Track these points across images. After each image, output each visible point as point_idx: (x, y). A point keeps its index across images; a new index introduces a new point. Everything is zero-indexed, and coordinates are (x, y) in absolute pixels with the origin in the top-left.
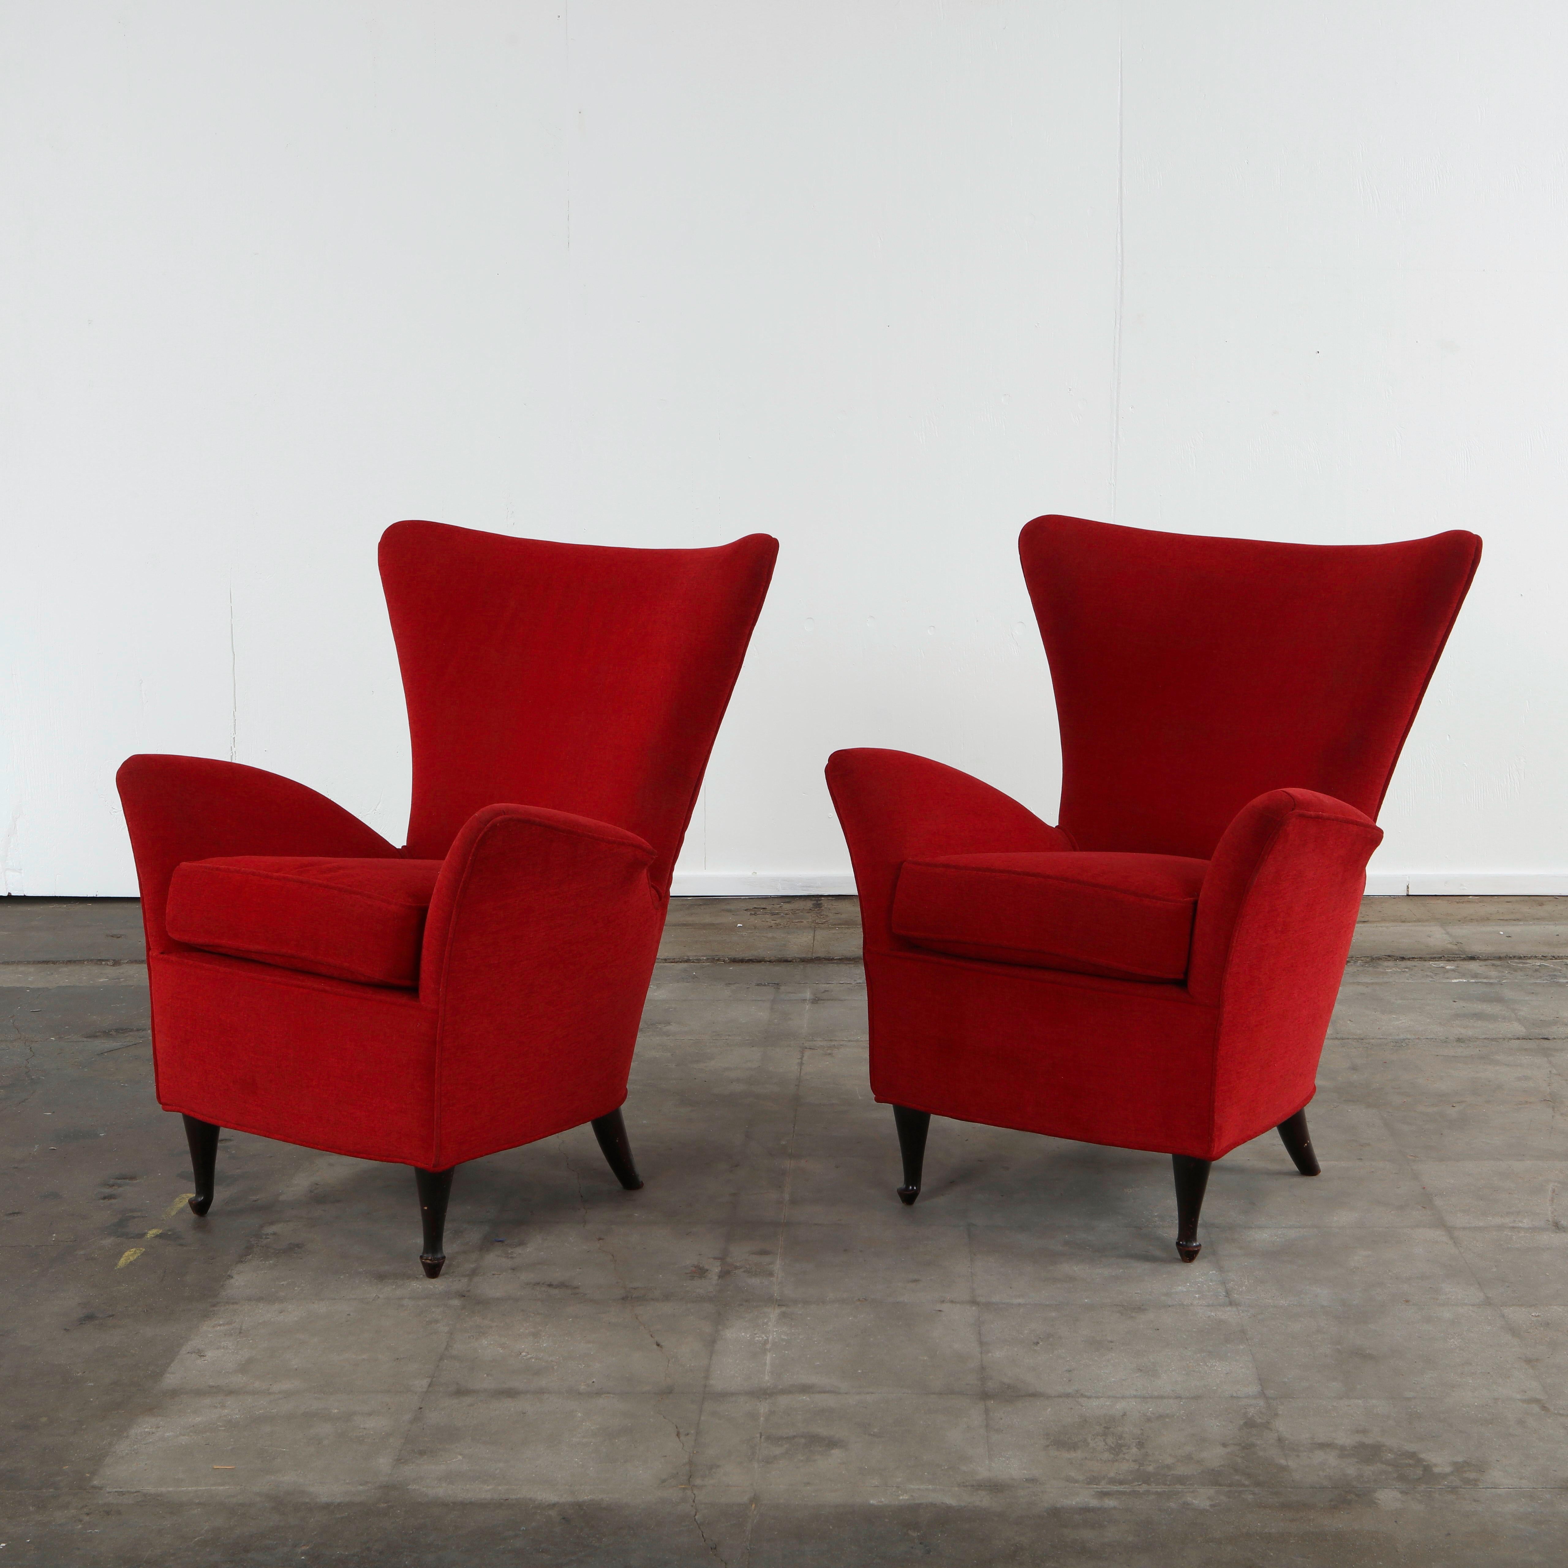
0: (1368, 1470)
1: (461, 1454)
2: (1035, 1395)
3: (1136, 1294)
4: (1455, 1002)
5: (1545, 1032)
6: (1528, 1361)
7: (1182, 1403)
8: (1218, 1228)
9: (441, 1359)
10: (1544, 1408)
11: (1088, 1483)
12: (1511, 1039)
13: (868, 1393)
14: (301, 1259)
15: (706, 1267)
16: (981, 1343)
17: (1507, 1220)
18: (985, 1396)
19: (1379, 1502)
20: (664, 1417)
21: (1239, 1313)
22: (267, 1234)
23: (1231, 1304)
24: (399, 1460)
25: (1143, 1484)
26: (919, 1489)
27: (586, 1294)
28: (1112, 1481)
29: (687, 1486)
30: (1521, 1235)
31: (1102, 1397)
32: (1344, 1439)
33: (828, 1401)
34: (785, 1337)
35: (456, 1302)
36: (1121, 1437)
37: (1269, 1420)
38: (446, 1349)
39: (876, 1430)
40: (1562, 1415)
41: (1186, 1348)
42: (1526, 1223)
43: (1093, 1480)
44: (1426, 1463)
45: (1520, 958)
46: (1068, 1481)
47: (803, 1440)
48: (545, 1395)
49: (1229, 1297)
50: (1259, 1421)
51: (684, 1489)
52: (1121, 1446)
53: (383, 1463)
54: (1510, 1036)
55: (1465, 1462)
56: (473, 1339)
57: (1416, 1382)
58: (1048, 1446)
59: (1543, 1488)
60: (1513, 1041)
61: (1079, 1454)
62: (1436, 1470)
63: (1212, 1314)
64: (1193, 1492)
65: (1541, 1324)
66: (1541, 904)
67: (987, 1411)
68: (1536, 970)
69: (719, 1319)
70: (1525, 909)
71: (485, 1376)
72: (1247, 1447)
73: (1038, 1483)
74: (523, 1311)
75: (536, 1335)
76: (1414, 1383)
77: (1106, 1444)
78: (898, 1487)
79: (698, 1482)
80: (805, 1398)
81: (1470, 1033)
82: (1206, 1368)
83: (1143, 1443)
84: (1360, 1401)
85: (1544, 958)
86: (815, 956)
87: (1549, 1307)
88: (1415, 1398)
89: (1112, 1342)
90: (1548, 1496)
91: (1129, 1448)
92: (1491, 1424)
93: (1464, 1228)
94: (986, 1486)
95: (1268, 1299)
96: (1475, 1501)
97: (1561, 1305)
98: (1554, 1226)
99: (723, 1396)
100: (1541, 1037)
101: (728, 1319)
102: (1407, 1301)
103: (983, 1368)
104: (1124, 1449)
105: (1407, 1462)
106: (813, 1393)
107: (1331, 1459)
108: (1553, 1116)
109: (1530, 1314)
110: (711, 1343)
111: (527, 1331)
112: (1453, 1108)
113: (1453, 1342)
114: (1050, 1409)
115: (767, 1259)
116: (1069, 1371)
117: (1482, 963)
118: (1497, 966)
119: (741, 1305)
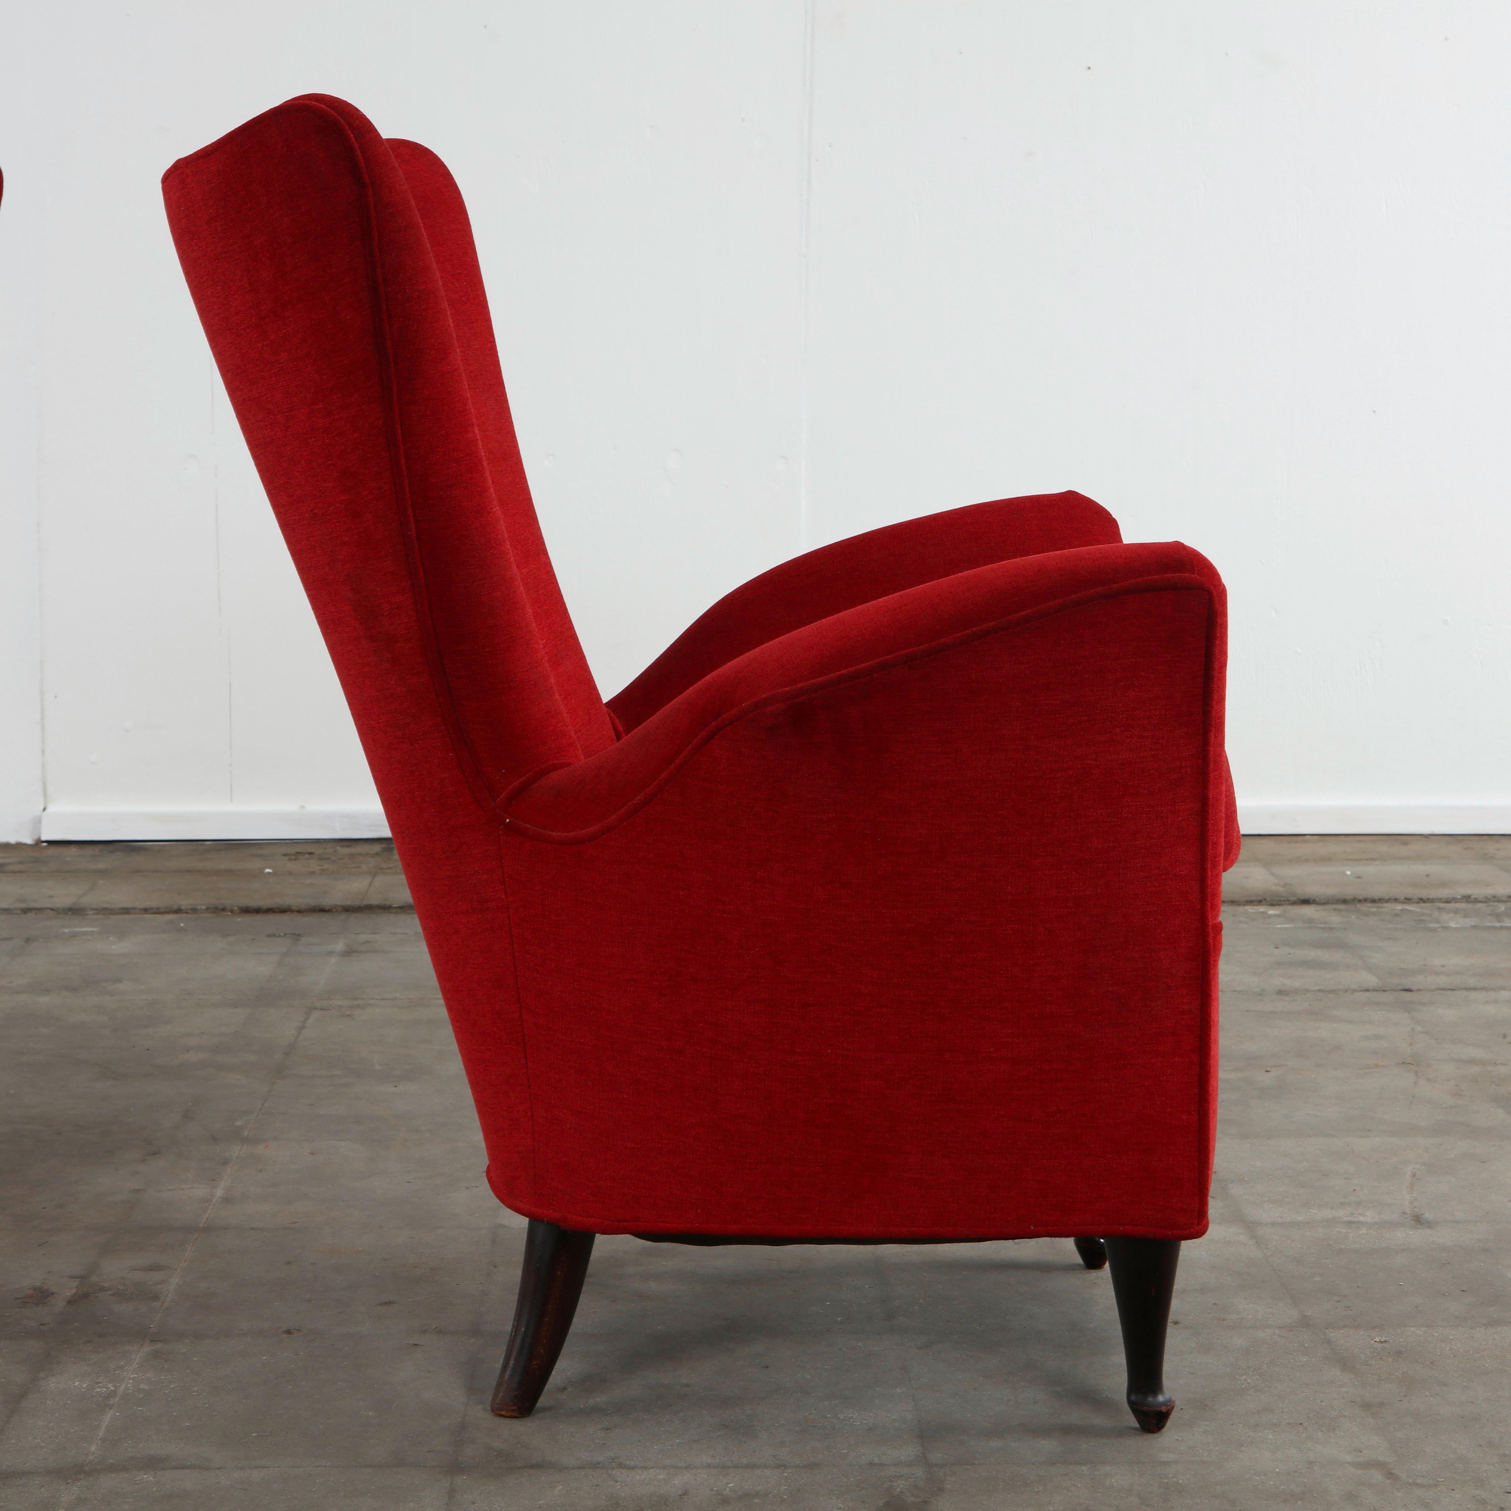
2: (542, 1467)
4: (1277, 948)
5: (1407, 982)
6: (1367, 1406)
7: (786, 1474)
10: (1391, 1475)
12: (1355, 991)
13: (256, 1467)
15: (54, 1289)
16: (470, 1390)
17: (1342, 1213)
18: (455, 1467)
21: (902, 1343)
23: (891, 1329)
30: (1361, 1232)
31: (653, 1468)
33: (187, 1481)
34: (145, 1387)
37: (929, 1498)
40: (1419, 1486)
41: (808, 1394)
42: (1370, 1216)
45: (1373, 901)
49: (890, 1320)
50: (911, 1500)
54: (1354, 987)
60: (1359, 994)
63: (860, 1344)
65: (1389, 1353)
66: (1405, 844)
67: (452, 1493)
68: (1396, 915)
69: (45, 1362)
70: (1384, 848)
76: (1177, 1440)
80: (148, 1477)
81: (1297, 984)
84: (1084, 1468)
85: (1408, 900)
86: (365, 903)
87: (1403, 1329)
88: (1176, 1462)
92: (1301, 1499)
93: (1273, 1224)
97: (1422, 1326)
98: (1413, 1220)
100: (1400, 988)
101: (60, 1363)
106: (163, 1469)
108: (1415, 1083)
109: (1373, 1339)
110: (18, 1398)
112: (1267, 1073)
113: (1246, 1380)
114: (560, 1487)
115: (157, 1276)
116: (607, 1429)
117: (1319, 907)
118: (1340, 911)
119: (90, 1342)
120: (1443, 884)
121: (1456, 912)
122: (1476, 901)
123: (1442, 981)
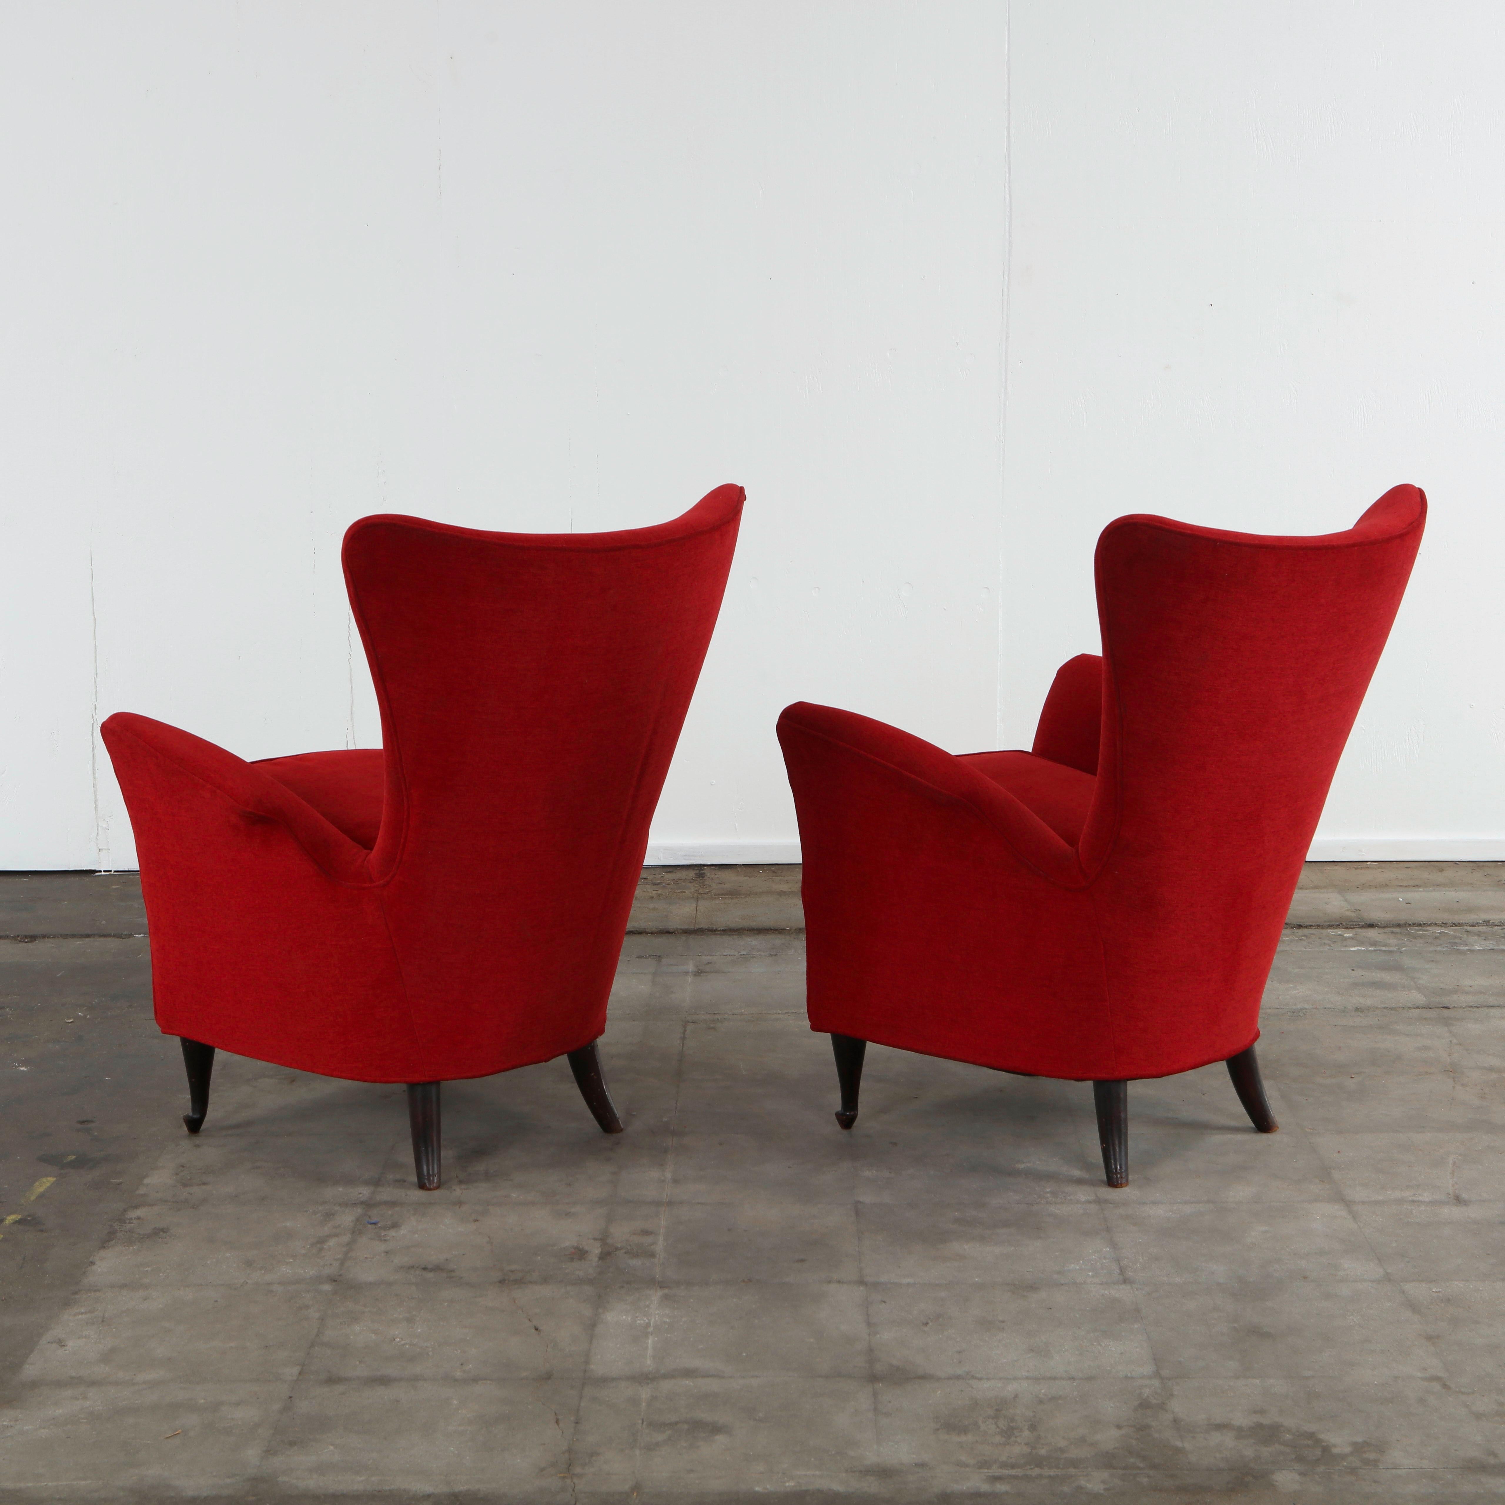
0: (1266, 1451)
1: (332, 1445)
2: (924, 1377)
3: (1028, 1273)
4: (1353, 970)
5: (1446, 1000)
6: (1429, 1338)
7: (1075, 1384)
8: (1111, 1203)
9: (312, 1345)
10: (1445, 1386)
11: (980, 1468)
12: (1410, 1008)
13: (753, 1377)
14: (166, 1244)
15: (587, 1248)
16: (869, 1324)
17: (1408, 1194)
18: (873, 1378)
19: (1277, 1484)
20: (543, 1404)
21: (1133, 1291)
22: (131, 1219)
23: (1125, 1281)
24: (268, 1451)
25: (1036, 1468)
26: (805, 1475)
27: (461, 1278)
28: (1004, 1465)
29: (566, 1475)
30: (1421, 1209)
31: (993, 1379)
32: (1241, 1419)
33: (713, 1385)
34: (667, 1320)
35: (327, 1287)
36: (1012, 1420)
37: (1165, 1400)
38: (317, 1335)
39: (761, 1415)
40: (1463, 1393)
41: (1079, 1328)
42: (1426, 1196)
43: (984, 1464)
44: (1325, 1444)
45: (1420, 925)
46: (958, 1465)
47: (686, 1426)
48: (420, 1381)
49: (1123, 1275)
50: (1154, 1401)
51: (564, 1478)
52: (1013, 1428)
53: (252, 1454)
54: (1409, 1005)
55: (1365, 1442)
56: (345, 1324)
57: (1315, 1361)
58: (938, 1430)
59: (1444, 1468)
60: (1413, 1010)
61: (969, 1438)
62: (1335, 1451)
63: (1106, 1292)
64: (1086, 1475)
65: (1442, 1300)
66: (1441, 870)
67: (875, 1394)
68: (1436, 938)
69: (600, 1302)
70: (1425, 875)
71: (358, 1363)
72: (1142, 1429)
73: (928, 1468)
74: (396, 1295)
75: (410, 1320)
76: (1313, 1362)
77: (998, 1427)
78: (784, 1474)
79: (578, 1470)
80: (689, 1382)
81: (1369, 1002)
82: (1099, 1347)
83: (1035, 1426)
84: (1257, 1381)
85: (1444, 925)
86: (697, 927)
87: (1450, 1282)
88: (1313, 1377)
89: (1003, 1322)
90: (1449, 1477)
91: (1021, 1430)
92: (1391, 1403)
93: (1363, 1203)
94: (874, 1472)
95: (1163, 1277)
96: (1375, 1482)
97: (1463, 1280)
98: (1454, 1199)
99: (604, 1381)
100: (1441, 1006)
101: (609, 1302)
102: (1305, 1278)
103: (871, 1350)
104: (1015, 1432)
105: (1305, 1442)
106: (696, 1377)
107: (1228, 1440)
108: (1454, 1087)
109: (1431, 1290)
110: (591, 1327)
111: (401, 1316)
112: (1352, 1079)
113: (1353, 1319)
114: (940, 1392)
115: (649, 1239)
116: (960, 1352)
117: (1381, 930)
118: (1396, 933)
119: (622, 1287)
120: (1470, 910)
121: (1479, 934)
122: (1494, 925)
123: (1471, 999)
